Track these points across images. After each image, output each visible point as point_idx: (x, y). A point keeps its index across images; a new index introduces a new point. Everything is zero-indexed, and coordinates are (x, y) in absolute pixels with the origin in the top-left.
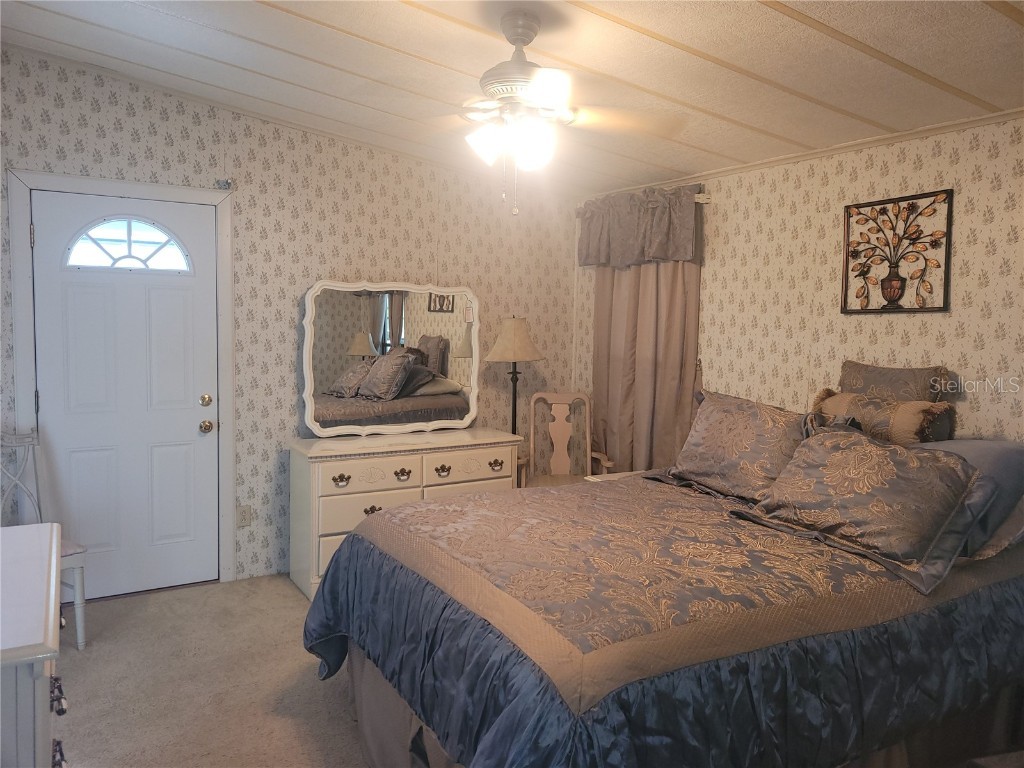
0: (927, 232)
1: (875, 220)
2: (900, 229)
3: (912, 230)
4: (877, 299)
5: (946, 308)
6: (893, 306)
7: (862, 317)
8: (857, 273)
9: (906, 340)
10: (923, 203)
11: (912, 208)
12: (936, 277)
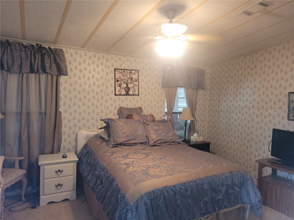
0: (134, 78)
1: (122, 73)
2: (128, 76)
3: (131, 77)
4: (123, 92)
5: (138, 95)
6: (127, 94)
7: (119, 96)
8: (118, 86)
9: (130, 101)
10: (133, 72)
11: (131, 72)
12: (136, 88)
